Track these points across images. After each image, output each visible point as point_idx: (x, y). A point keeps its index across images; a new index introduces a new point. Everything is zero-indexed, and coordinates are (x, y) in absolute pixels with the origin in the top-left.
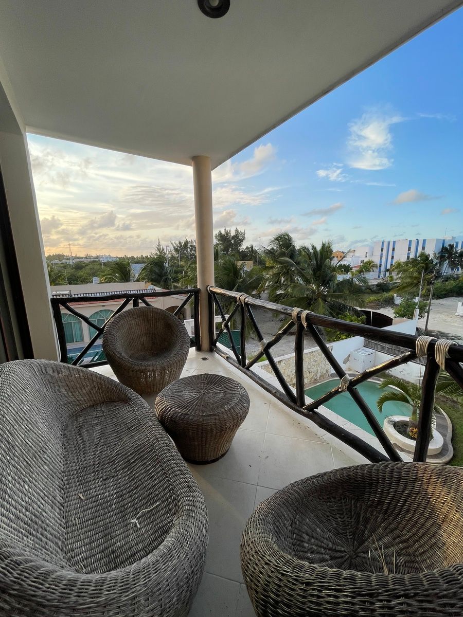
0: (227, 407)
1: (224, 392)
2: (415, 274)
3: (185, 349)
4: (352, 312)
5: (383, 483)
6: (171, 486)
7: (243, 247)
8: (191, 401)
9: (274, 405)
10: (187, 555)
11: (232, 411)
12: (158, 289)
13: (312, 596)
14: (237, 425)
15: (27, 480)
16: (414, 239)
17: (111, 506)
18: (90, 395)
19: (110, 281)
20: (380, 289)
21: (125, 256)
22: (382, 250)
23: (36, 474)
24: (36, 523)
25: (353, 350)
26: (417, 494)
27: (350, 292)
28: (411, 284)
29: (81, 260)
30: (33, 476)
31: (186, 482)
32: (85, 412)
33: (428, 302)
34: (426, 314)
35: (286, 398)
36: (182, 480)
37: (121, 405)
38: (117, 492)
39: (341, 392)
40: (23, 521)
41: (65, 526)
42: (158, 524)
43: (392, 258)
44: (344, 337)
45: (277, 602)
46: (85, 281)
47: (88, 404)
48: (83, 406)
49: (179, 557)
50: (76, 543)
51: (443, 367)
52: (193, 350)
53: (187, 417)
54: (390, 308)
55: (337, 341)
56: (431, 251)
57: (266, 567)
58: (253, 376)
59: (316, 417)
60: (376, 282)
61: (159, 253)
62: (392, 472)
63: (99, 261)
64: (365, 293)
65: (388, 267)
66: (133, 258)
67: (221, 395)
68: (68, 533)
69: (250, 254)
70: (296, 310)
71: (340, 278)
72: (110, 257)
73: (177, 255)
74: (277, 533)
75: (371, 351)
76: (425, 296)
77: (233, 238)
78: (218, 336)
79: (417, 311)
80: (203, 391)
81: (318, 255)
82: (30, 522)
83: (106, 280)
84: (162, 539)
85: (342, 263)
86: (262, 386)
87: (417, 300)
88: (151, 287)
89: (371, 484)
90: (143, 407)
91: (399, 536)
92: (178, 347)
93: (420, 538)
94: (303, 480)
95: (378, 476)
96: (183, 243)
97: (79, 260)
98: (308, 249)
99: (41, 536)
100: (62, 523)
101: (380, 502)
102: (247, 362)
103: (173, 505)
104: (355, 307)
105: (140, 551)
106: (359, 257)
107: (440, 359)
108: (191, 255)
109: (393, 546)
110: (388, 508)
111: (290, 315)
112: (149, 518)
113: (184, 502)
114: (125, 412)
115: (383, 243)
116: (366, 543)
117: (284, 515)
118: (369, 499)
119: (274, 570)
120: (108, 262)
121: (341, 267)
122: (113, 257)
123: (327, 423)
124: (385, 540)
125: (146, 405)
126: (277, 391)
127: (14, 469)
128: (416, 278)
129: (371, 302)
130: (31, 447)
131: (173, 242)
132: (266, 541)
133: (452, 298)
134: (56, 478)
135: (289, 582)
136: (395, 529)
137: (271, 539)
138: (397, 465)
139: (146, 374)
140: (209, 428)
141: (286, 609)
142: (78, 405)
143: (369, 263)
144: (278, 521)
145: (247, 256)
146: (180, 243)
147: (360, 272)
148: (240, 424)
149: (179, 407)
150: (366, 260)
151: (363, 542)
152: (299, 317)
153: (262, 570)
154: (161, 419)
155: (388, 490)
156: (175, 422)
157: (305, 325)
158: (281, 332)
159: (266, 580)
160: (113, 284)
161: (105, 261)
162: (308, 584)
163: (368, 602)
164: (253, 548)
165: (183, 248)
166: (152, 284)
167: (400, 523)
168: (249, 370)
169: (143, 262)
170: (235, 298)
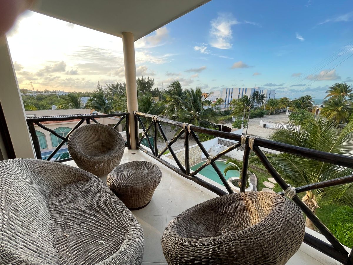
0: (150, 177)
1: (147, 170)
2: (242, 106)
3: (122, 148)
4: (212, 126)
5: (227, 204)
6: (121, 221)
7: (153, 88)
8: (129, 176)
9: (174, 175)
10: (134, 251)
11: (153, 179)
12: (99, 113)
13: (197, 250)
14: (155, 186)
15: (30, 229)
16: (241, 87)
17: (85, 237)
18: (63, 178)
19: (65, 108)
20: (226, 114)
21: (75, 92)
22: (227, 93)
23: (35, 225)
24: (40, 251)
25: (212, 146)
26: (241, 206)
27: (211, 115)
28: (240, 111)
29: (42, 94)
30: (34, 226)
31: (130, 217)
32: (61, 189)
33: (248, 120)
34: (247, 126)
35: (180, 171)
36: (128, 217)
37: (85, 182)
38: (89, 229)
39: (207, 165)
40: (32, 250)
41: (58, 252)
42: (116, 241)
43: (231, 97)
44: (208, 139)
45: (181, 258)
46: (45, 108)
47: (62, 184)
48: (59, 185)
49: (130, 252)
50: (67, 259)
51: (252, 149)
52: (126, 149)
53: (127, 185)
54: (230, 124)
55: (205, 141)
56: (249, 95)
57: (176, 245)
58: (162, 161)
59: (195, 179)
60: (223, 110)
61: (99, 91)
62: (230, 198)
63: (55, 94)
64: (218, 116)
65: (230, 102)
66: (80, 93)
67: (146, 172)
68: (60, 255)
69: (157, 93)
70: (185, 124)
71: (206, 107)
72: (63, 92)
73: (111, 92)
74: (180, 233)
75: (221, 146)
76: (246, 117)
77: (147, 83)
78: (141, 141)
79: (243, 125)
80: (135, 170)
81: (194, 94)
82: (37, 251)
83: (62, 108)
84: (119, 247)
85: (207, 99)
86: (167, 166)
87: (243, 119)
88: (95, 112)
89: (221, 205)
90: (99, 182)
91: (233, 226)
92: (118, 147)
93: (242, 224)
94: (190, 208)
95: (224, 201)
96: (115, 85)
97: (39, 94)
98: (189, 91)
99: (45, 258)
100: (56, 250)
101: (225, 213)
102: (158, 154)
103: (123, 230)
104: (214, 123)
105: (107, 255)
106: (215, 96)
107: (251, 145)
108: (120, 92)
109: (231, 230)
110: (229, 214)
111: (182, 127)
112: (110, 239)
113: (130, 227)
114: (88, 186)
115: (227, 89)
116: (220, 231)
117: (182, 225)
118: (220, 212)
119: (180, 245)
120: (63, 96)
121: (206, 101)
122: (66, 92)
123: (201, 181)
124: (227, 228)
125: (101, 181)
126: (176, 168)
127: (21, 223)
128: (242, 108)
129: (222, 120)
130: (29, 210)
131: (108, 84)
132: (175, 236)
133: (258, 118)
134: (48, 227)
135: (187, 248)
136: (232, 223)
137: (177, 235)
138: (232, 195)
139: (98, 164)
140: (140, 189)
141: (186, 259)
142: (55, 185)
143: (220, 99)
144: (180, 228)
145: (155, 94)
146: (113, 85)
147: (216, 104)
148: (157, 185)
149: (122, 180)
150: (219, 98)
151: (218, 230)
152: (186, 128)
153: (174, 247)
154: (112, 187)
155: (229, 206)
156: (120, 188)
157: (190, 131)
158: (177, 136)
159: (176, 250)
160: (67, 110)
161: (60, 95)
162: (195, 246)
163: (220, 246)
164: (169, 240)
165: (115, 88)
166: (95, 110)
167: (233, 220)
168: (160, 158)
169: (88, 96)
170: (151, 118)
